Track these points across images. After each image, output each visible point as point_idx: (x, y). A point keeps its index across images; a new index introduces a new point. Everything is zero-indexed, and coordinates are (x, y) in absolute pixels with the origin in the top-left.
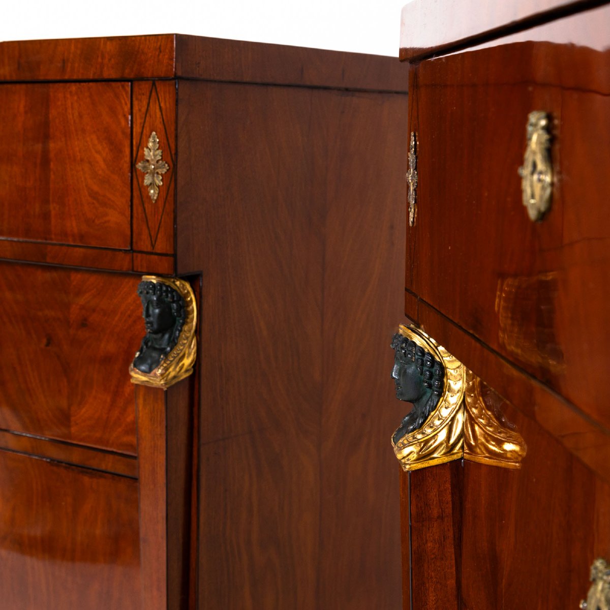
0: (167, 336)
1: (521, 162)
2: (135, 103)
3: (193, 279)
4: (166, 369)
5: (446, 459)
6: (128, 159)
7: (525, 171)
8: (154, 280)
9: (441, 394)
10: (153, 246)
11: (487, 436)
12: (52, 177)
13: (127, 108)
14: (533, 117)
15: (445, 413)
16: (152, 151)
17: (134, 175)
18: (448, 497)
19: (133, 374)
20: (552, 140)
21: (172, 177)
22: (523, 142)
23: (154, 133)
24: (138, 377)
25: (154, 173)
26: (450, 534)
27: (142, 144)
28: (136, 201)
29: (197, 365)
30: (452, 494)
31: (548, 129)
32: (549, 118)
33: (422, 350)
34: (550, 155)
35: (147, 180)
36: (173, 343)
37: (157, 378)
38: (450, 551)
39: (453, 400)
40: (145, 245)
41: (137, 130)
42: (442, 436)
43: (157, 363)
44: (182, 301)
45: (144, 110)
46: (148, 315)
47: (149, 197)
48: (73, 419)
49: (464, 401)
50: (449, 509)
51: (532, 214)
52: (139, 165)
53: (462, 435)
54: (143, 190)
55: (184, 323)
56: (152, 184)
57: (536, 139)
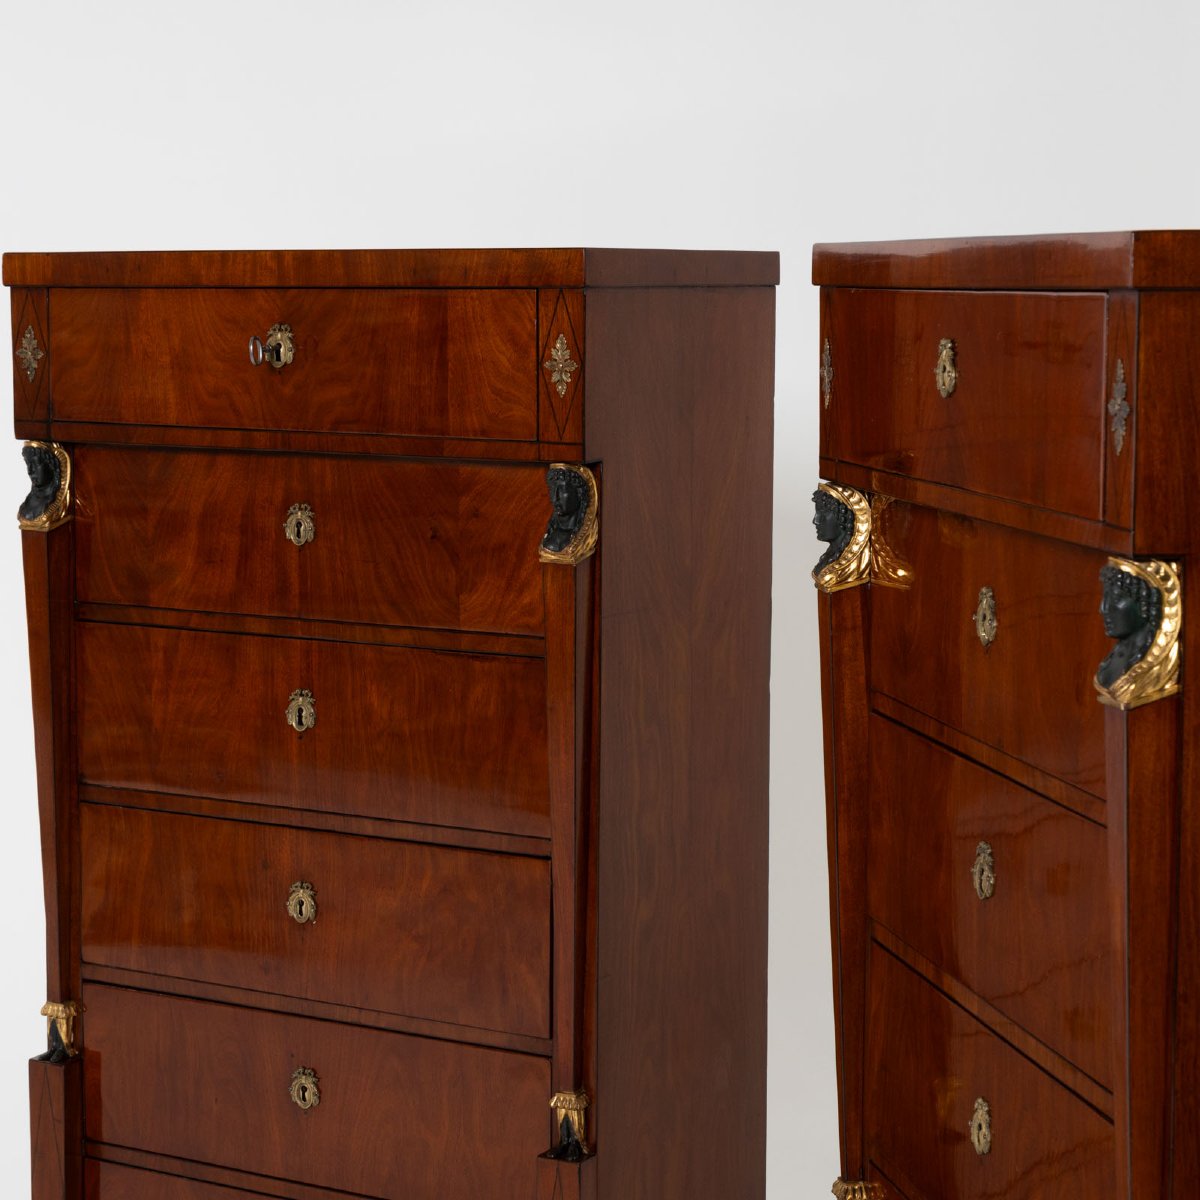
0: (573, 519)
1: (936, 366)
2: (542, 308)
3: (594, 467)
4: (576, 546)
5: (857, 583)
6: (533, 357)
7: (939, 371)
8: (561, 466)
9: (852, 534)
10: (561, 437)
11: (886, 564)
12: (450, 376)
13: (533, 313)
14: (943, 342)
15: (855, 548)
16: (560, 351)
17: (541, 373)
18: (859, 612)
19: (542, 553)
20: (955, 355)
21: (579, 376)
22: (937, 356)
23: (561, 335)
24: (548, 556)
25: (561, 371)
26: (861, 641)
27: (549, 345)
28: (542, 396)
29: (599, 543)
30: (862, 609)
31: (952, 349)
32: (953, 342)
33: (838, 501)
34: (954, 363)
35: (555, 377)
36: (579, 523)
37: (567, 557)
38: (861, 653)
39: (861, 538)
40: (553, 436)
41: (543, 332)
42: (853, 566)
43: (567, 542)
44: (585, 484)
45: (550, 315)
46: (558, 499)
47: (557, 394)
48: (462, 606)
49: (870, 539)
50: (859, 622)
51: (944, 394)
52: (547, 364)
53: (870, 564)
54: (550, 390)
55: (588, 506)
56: (560, 381)
57: (945, 354)
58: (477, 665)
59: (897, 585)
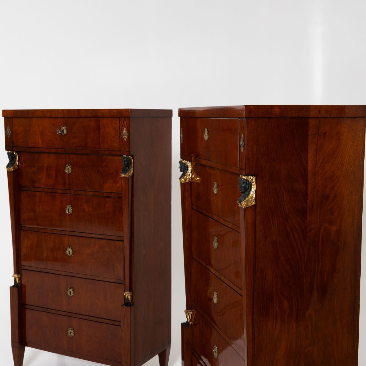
0: (128, 167)
1: (204, 134)
2: (121, 122)
3: (132, 156)
4: (128, 173)
5: (189, 181)
6: (119, 133)
7: (205, 135)
8: (125, 156)
9: (188, 170)
10: (125, 150)
11: (195, 177)
12: (101, 136)
13: (119, 123)
14: (206, 129)
15: (188, 173)
16: (124, 131)
17: (120, 136)
18: (189, 187)
19: (121, 175)
20: (208, 132)
21: (129, 136)
22: (204, 132)
23: (125, 128)
24: (123, 175)
25: (125, 135)
26: (189, 194)
27: (122, 129)
28: (121, 141)
29: (133, 173)
31: (208, 130)
32: (208, 129)
33: (184, 163)
34: (208, 133)
35: (124, 137)
36: (129, 168)
37: (127, 175)
38: (190, 196)
39: (189, 171)
40: (123, 149)
41: (121, 127)
42: (188, 177)
43: (127, 172)
44: (130, 160)
45: (123, 123)
46: (124, 163)
48: (104, 187)
49: (191, 171)
50: (189, 189)
51: (206, 140)
52: (122, 134)
53: (191, 177)
54: (123, 139)
55: (131, 165)
56: (125, 137)
57: (206, 132)
58: (107, 199)
59: (197, 181)
